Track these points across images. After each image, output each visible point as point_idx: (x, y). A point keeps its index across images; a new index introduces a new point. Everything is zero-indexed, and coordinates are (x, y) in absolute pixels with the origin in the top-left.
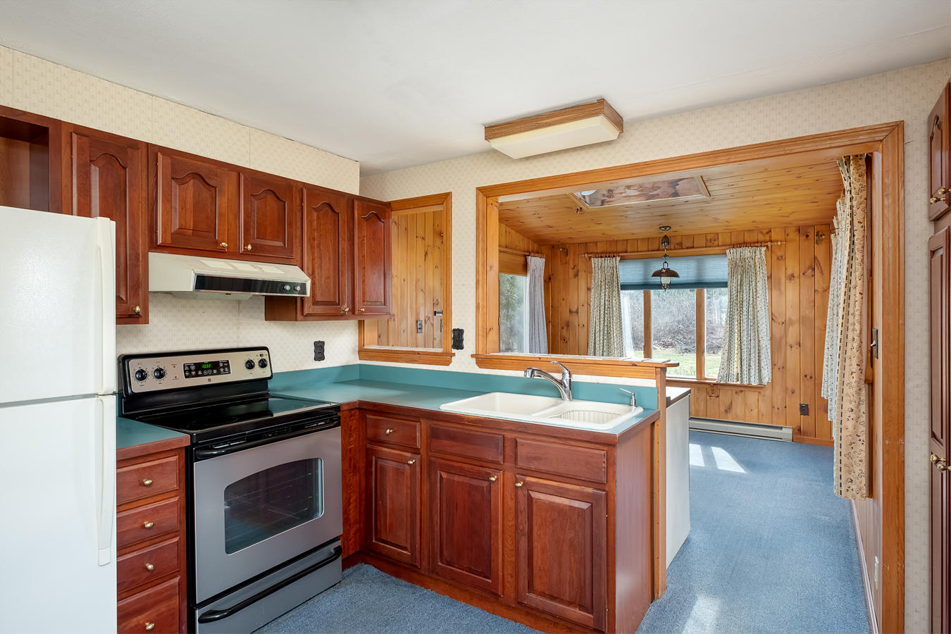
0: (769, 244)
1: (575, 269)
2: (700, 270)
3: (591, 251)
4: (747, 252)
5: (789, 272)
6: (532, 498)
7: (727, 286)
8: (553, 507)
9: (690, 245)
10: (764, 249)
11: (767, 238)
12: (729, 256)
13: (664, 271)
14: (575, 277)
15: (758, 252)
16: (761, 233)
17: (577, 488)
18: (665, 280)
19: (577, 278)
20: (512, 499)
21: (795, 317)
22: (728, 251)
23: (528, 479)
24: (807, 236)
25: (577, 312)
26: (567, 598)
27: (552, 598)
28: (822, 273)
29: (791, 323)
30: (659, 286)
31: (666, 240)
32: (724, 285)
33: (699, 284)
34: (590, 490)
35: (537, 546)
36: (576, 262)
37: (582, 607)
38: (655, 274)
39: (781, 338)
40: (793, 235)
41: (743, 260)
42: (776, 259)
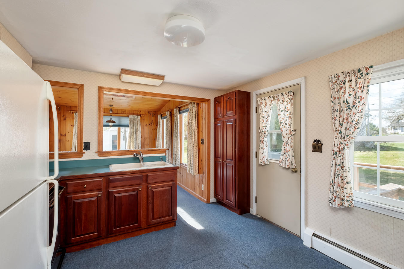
0: (141, 115)
1: (65, 117)
2: (120, 121)
3: (73, 110)
4: (135, 117)
5: (146, 124)
6: (154, 191)
7: (129, 127)
8: (160, 191)
9: (116, 113)
10: (140, 116)
11: (140, 113)
12: (130, 118)
13: (111, 121)
14: (64, 120)
15: (138, 117)
16: (138, 111)
17: (168, 183)
18: (111, 124)
19: (65, 120)
20: (145, 194)
21: (147, 137)
22: (129, 116)
23: (152, 186)
24: (150, 114)
25: (65, 135)
26: (165, 215)
27: (160, 218)
28: (154, 125)
29: (146, 138)
30: (108, 126)
31: (111, 110)
32: (128, 126)
33: (119, 126)
34: (171, 183)
35: (155, 205)
36: (65, 114)
37: (169, 216)
38: (107, 122)
39: (144, 143)
40: (147, 113)
41: (134, 119)
42: (142, 119)
